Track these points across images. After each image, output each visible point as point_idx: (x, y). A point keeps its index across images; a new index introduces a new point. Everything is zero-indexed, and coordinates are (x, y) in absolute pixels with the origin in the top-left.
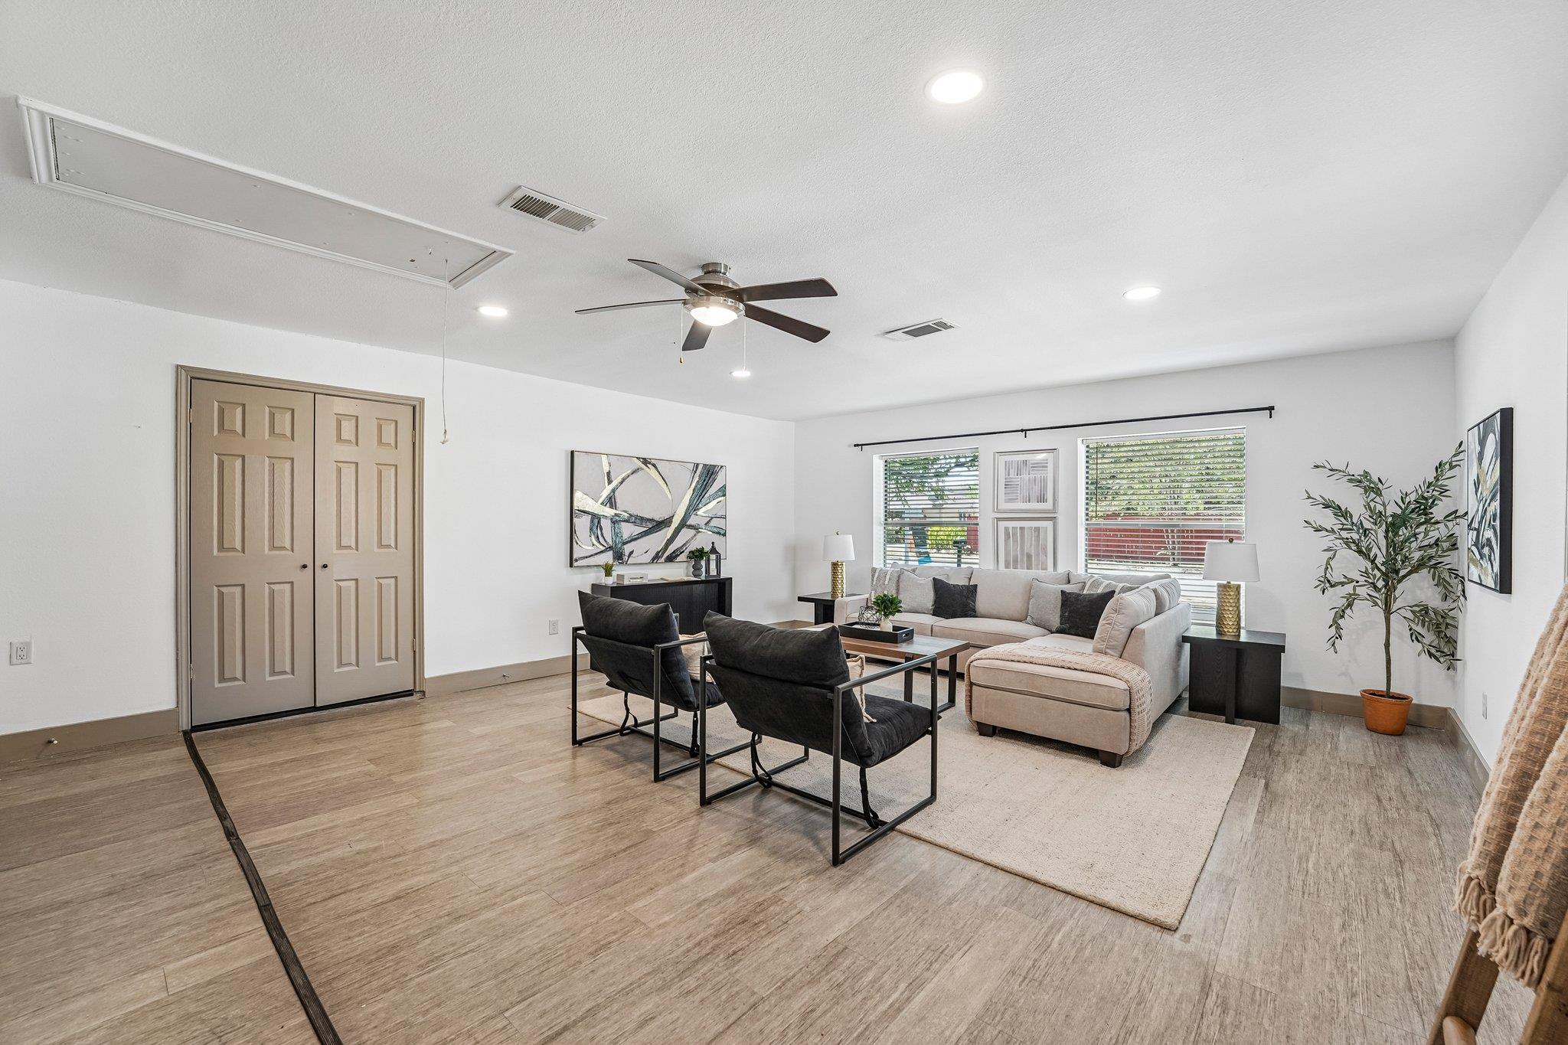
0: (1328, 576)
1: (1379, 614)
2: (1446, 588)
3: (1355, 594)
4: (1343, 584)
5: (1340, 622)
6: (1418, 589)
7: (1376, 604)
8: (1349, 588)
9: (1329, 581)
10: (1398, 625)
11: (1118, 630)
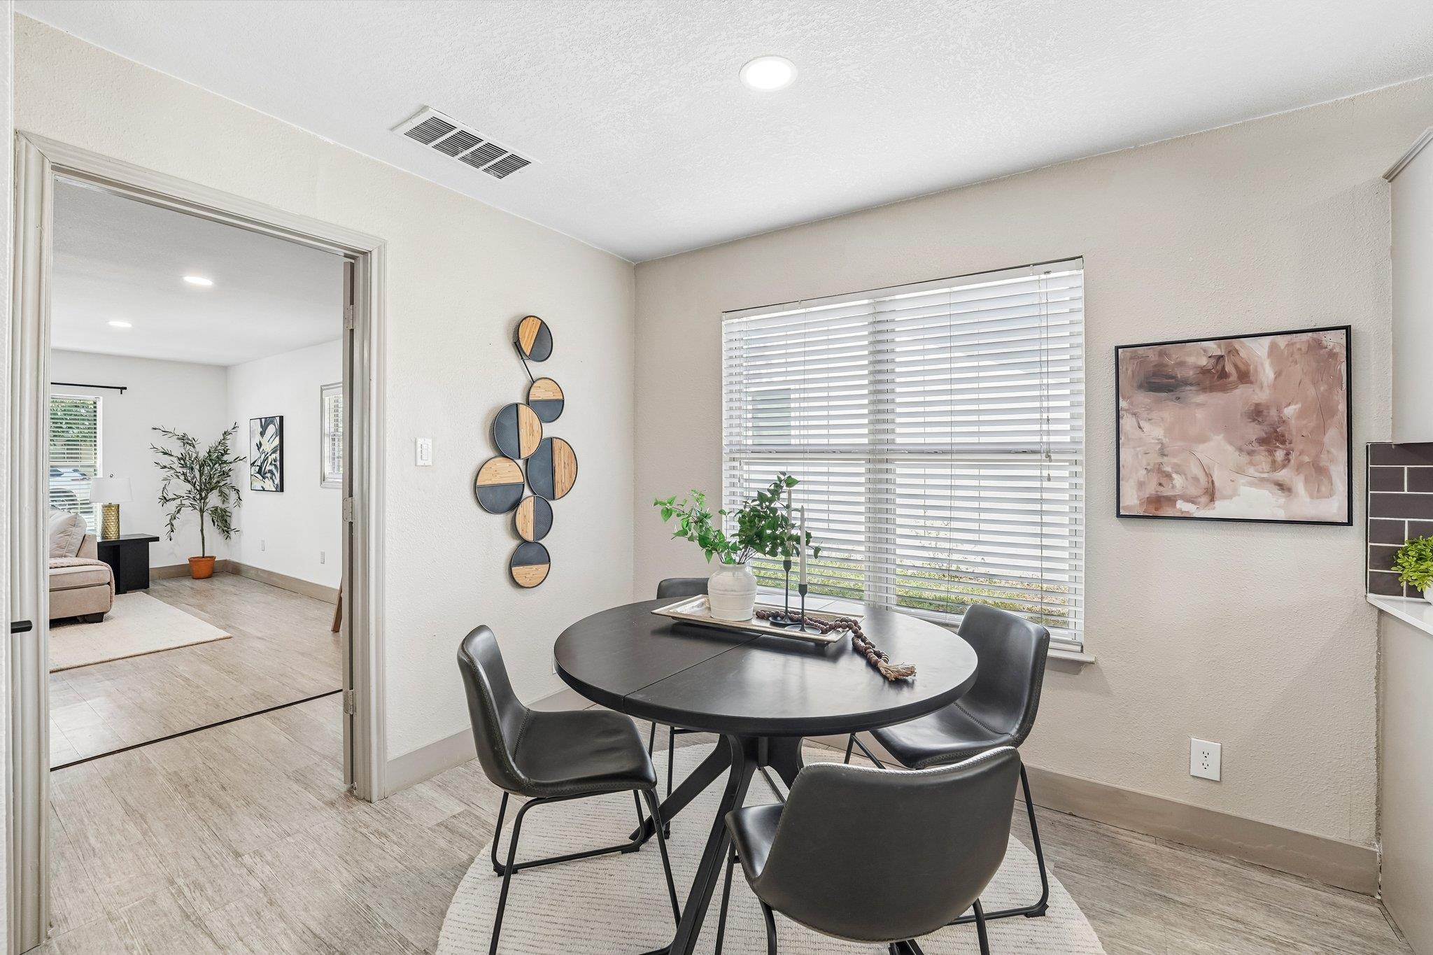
0: (165, 495)
1: (198, 513)
2: (224, 497)
3: (182, 504)
4: (174, 499)
5: (174, 522)
6: (214, 499)
7: (195, 509)
8: (178, 501)
9: (165, 498)
10: (207, 517)
11: (76, 538)
